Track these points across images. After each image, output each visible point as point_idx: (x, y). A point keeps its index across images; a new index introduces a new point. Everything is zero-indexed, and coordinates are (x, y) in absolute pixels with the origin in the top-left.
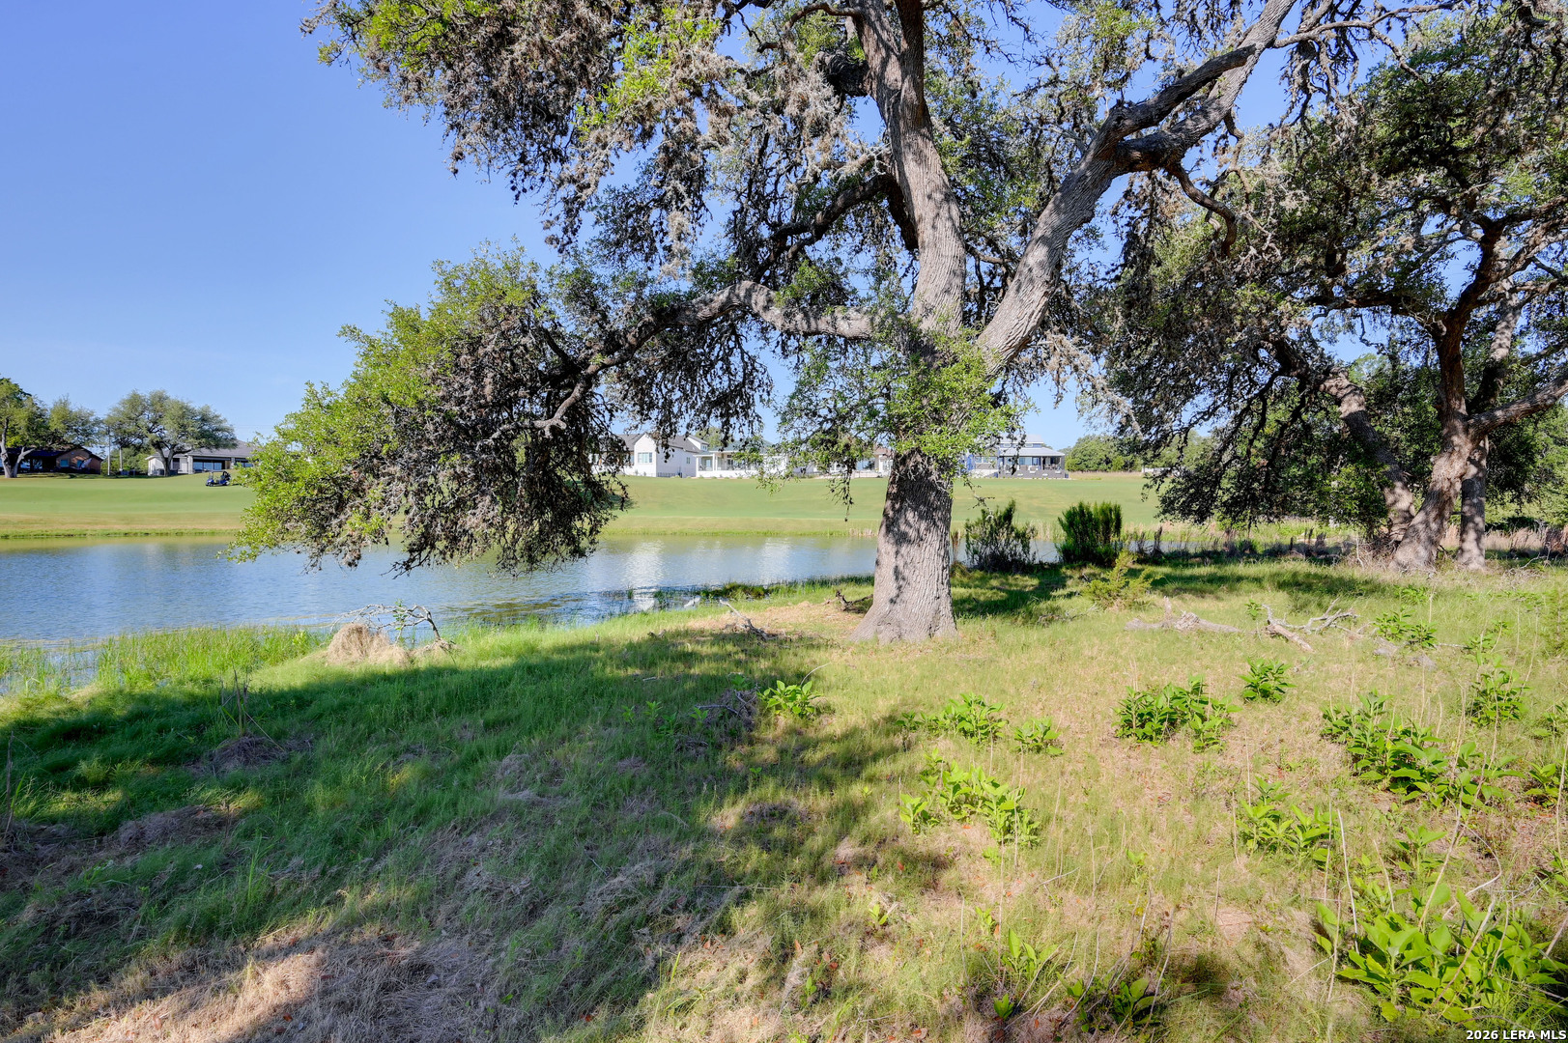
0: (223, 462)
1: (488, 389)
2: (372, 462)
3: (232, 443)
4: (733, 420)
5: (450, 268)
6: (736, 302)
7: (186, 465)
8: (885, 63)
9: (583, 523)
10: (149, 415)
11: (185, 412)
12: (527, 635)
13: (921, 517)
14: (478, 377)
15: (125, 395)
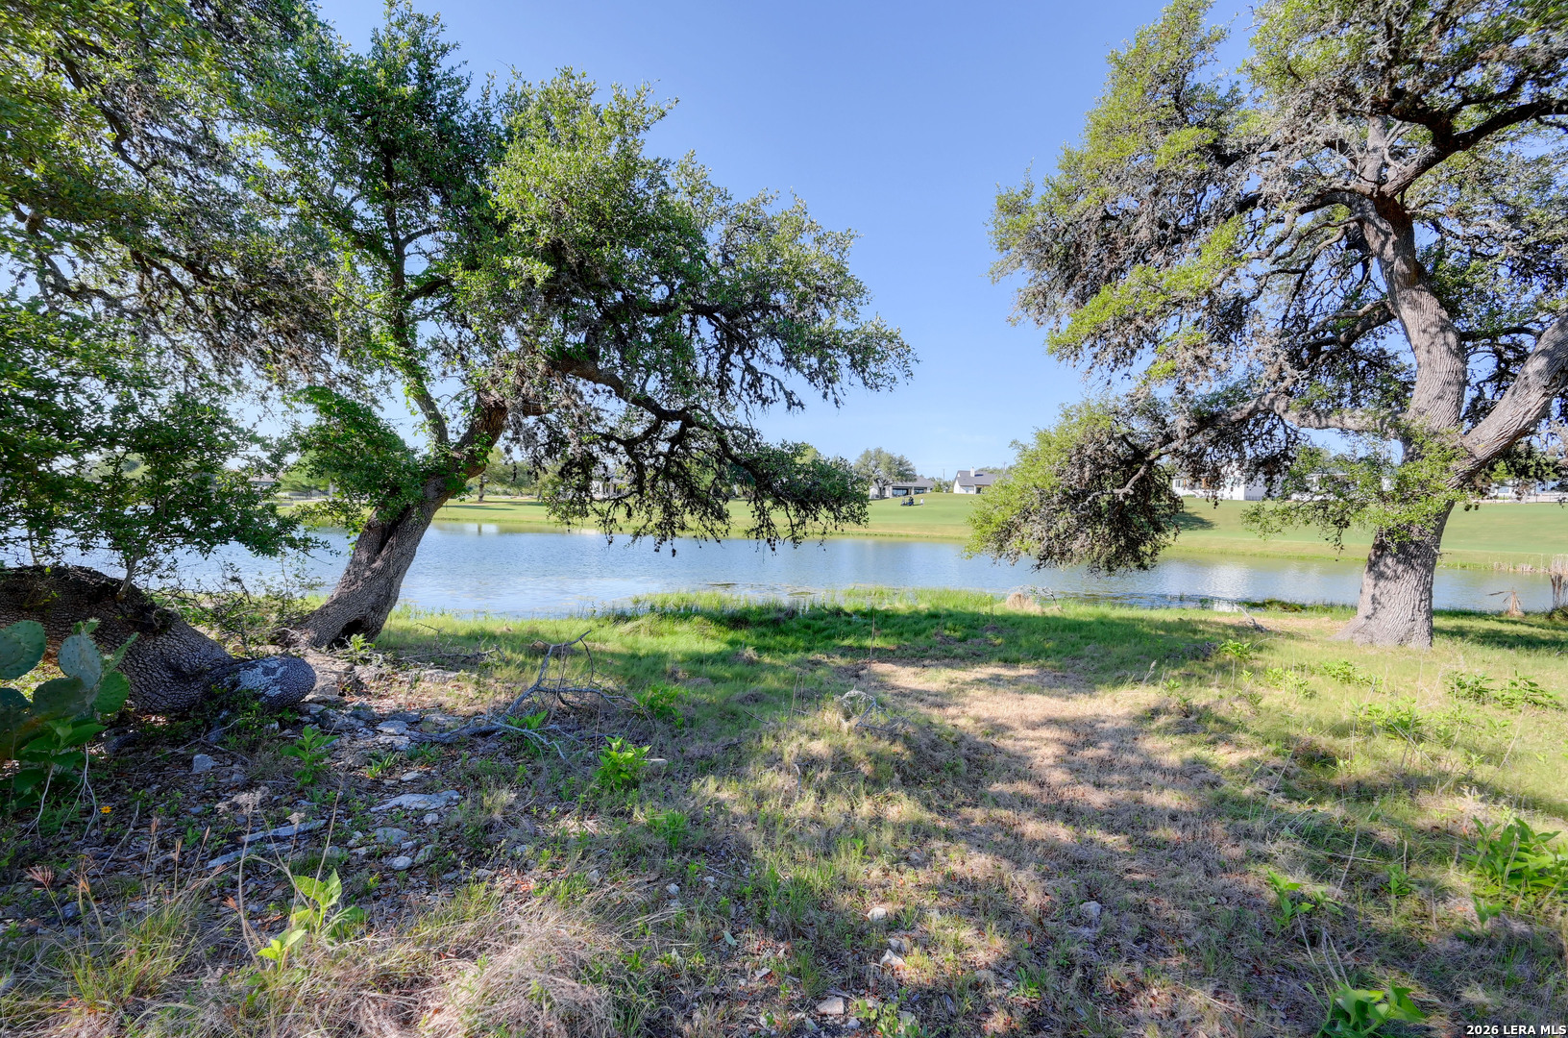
0: (907, 491)
1: (1087, 474)
2: (1026, 514)
3: (913, 478)
4: (1275, 477)
5: (1067, 407)
6: (1262, 408)
7: (888, 492)
8: (1383, 245)
9: (1147, 548)
10: (873, 462)
11: (891, 460)
12: (1106, 610)
13: (1398, 562)
14: (1082, 466)
15: (862, 451)
